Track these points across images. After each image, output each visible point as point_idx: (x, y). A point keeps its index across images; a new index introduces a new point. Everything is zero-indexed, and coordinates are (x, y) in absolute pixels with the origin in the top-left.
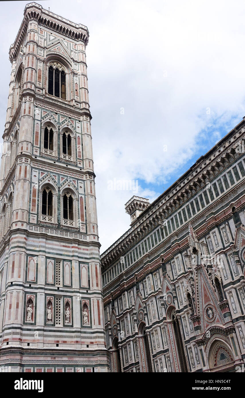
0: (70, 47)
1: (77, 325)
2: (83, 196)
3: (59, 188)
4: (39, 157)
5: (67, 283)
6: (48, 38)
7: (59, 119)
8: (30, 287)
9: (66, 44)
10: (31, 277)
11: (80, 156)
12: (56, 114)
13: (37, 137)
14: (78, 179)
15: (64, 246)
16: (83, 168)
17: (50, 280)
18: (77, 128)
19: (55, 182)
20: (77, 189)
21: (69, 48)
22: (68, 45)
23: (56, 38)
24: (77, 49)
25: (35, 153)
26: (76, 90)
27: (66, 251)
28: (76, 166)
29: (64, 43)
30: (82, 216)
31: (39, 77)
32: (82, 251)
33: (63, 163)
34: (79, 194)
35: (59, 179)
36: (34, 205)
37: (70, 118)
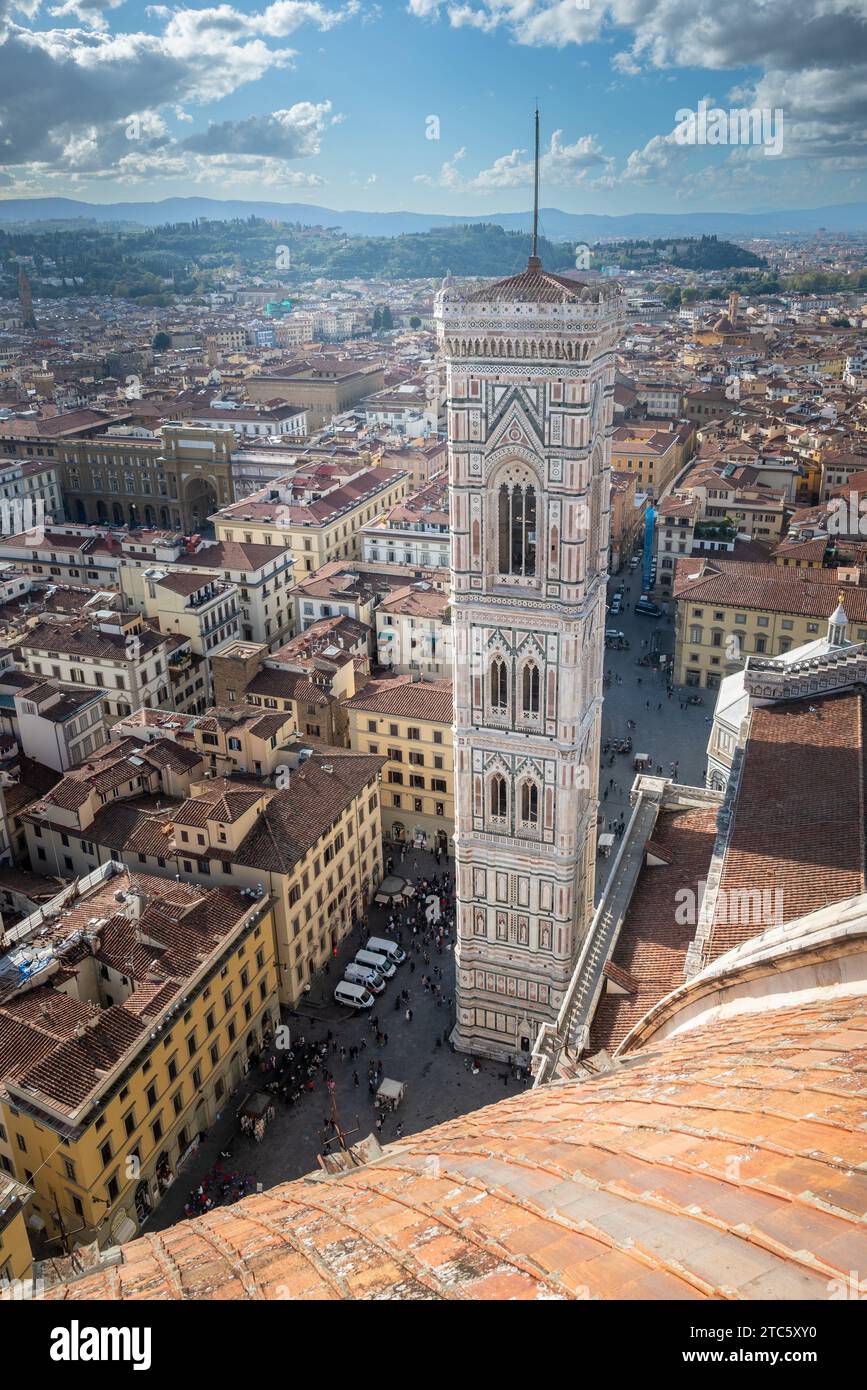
0: (545, 399)
1: (533, 946)
3: (513, 779)
4: (483, 726)
5: (523, 901)
6: (490, 403)
7: (514, 642)
11: (551, 713)
12: (510, 629)
13: (477, 689)
14: (545, 760)
16: (556, 737)
17: (502, 896)
18: (549, 650)
19: (507, 768)
20: (542, 777)
21: (541, 409)
24: (561, 400)
25: (476, 721)
26: (553, 548)
28: (545, 735)
29: (528, 395)
31: (476, 545)
32: (545, 867)
33: (521, 732)
35: (513, 763)
36: (479, 805)
37: (536, 632)
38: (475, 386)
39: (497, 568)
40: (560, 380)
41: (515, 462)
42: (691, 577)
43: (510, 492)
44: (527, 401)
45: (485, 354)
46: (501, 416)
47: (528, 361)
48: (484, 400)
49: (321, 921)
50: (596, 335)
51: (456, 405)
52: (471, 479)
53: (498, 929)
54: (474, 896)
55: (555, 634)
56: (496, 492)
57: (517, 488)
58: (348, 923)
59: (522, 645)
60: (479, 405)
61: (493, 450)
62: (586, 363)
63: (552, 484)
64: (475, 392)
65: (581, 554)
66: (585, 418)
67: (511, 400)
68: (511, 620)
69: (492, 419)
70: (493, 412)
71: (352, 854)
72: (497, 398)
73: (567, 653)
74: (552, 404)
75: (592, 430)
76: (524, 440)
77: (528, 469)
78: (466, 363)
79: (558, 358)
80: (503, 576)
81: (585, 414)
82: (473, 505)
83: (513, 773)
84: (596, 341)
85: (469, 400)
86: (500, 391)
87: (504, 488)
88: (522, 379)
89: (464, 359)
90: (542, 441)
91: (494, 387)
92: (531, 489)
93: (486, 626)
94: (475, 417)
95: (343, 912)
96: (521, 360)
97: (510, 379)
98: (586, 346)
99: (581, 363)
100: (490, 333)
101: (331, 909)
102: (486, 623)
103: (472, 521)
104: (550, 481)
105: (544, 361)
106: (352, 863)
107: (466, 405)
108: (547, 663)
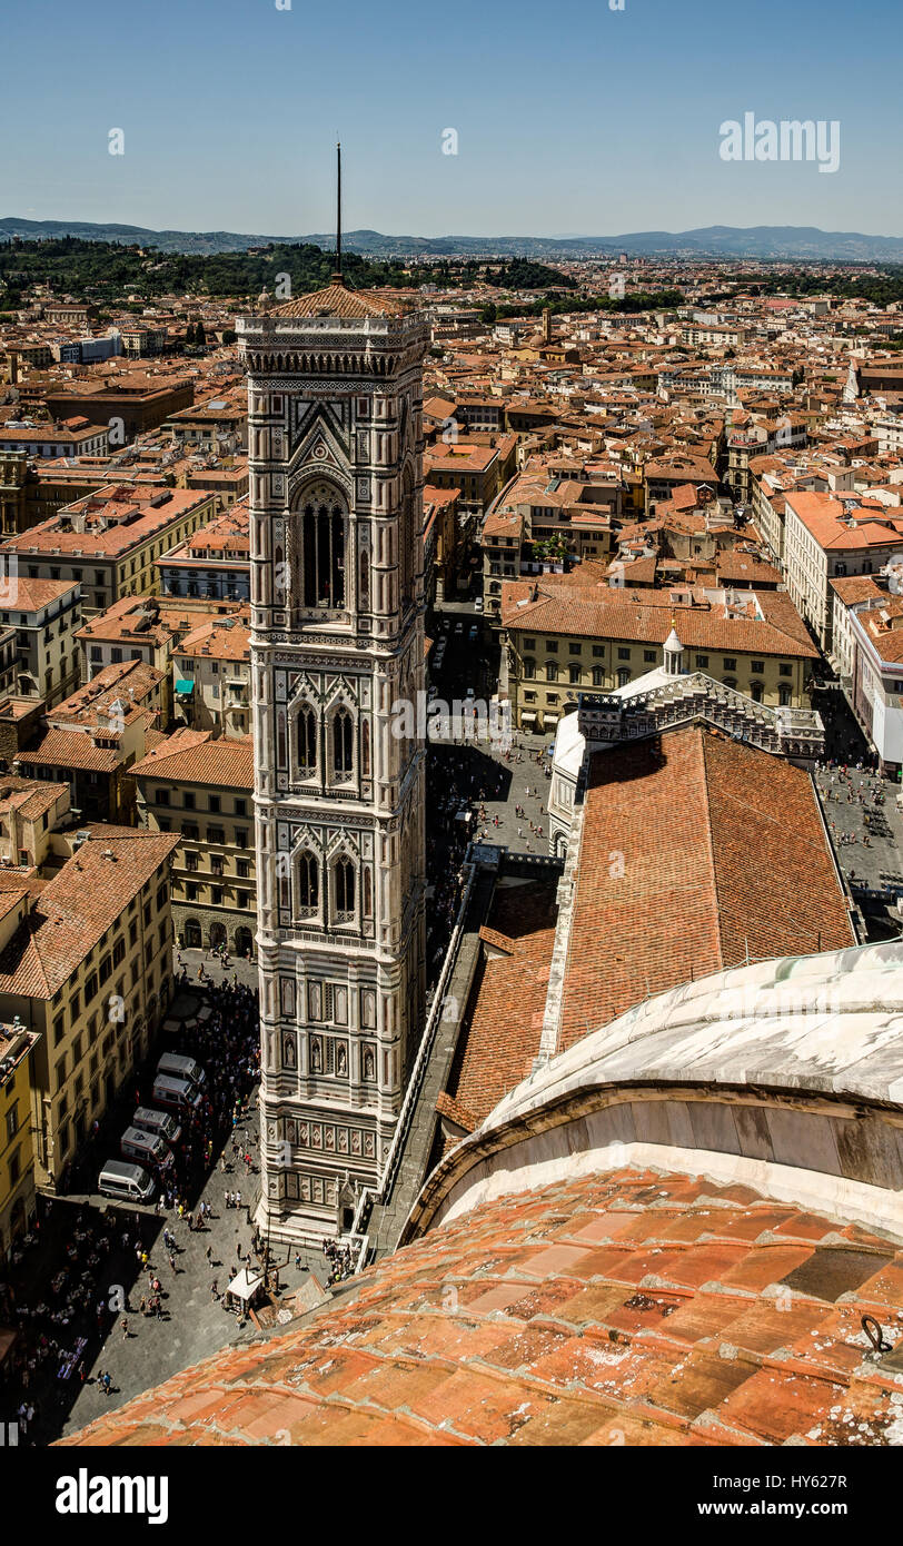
2: (370, 865)
7: (323, 686)
8: (287, 1023)
9: (337, 408)
10: (288, 1009)
12: (317, 671)
14: (361, 831)
15: (334, 962)
22: (343, 412)
23: (312, 402)
27: (339, 970)
30: (368, 905)
32: (365, 970)
34: (362, 861)
35: (325, 836)
37: (347, 674)
38: (277, 401)
39: (302, 600)
40: (366, 395)
41: (323, 482)
42: (520, 603)
43: (316, 514)
44: (332, 417)
45: (287, 370)
46: (305, 433)
47: (333, 375)
48: (287, 416)
49: (94, 1063)
50: (401, 350)
51: (258, 421)
52: (273, 501)
53: (311, 1059)
54: (282, 1015)
55: (368, 676)
56: (300, 514)
57: (323, 510)
58: (129, 1064)
59: (332, 690)
60: (282, 422)
61: (297, 469)
62: (393, 377)
63: (360, 505)
64: (277, 407)
65: (394, 583)
66: (393, 434)
67: (315, 416)
68: (318, 660)
69: (295, 437)
70: (297, 428)
71: (134, 967)
72: (301, 414)
73: (381, 698)
74: (358, 420)
75: (401, 446)
76: (329, 458)
77: (333, 487)
78: (269, 378)
79: (363, 373)
80: (310, 610)
81: (393, 429)
82: (278, 529)
83: (324, 847)
84: (402, 355)
85: (270, 416)
86: (303, 407)
87: (309, 510)
88: (328, 394)
89: (266, 375)
90: (349, 458)
91: (297, 402)
92: (338, 511)
93: (291, 669)
94: (280, 434)
95: (122, 1048)
96: (325, 375)
97: (314, 394)
98: (391, 360)
99: (388, 377)
100: (292, 348)
101: (107, 1045)
102: (290, 665)
103: (275, 547)
104: (357, 501)
105: (349, 376)
106: (135, 979)
107: (268, 422)
108: (360, 711)
